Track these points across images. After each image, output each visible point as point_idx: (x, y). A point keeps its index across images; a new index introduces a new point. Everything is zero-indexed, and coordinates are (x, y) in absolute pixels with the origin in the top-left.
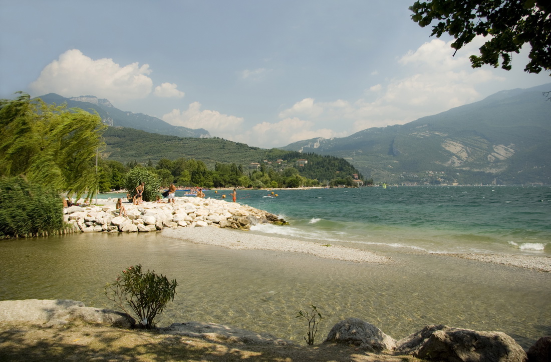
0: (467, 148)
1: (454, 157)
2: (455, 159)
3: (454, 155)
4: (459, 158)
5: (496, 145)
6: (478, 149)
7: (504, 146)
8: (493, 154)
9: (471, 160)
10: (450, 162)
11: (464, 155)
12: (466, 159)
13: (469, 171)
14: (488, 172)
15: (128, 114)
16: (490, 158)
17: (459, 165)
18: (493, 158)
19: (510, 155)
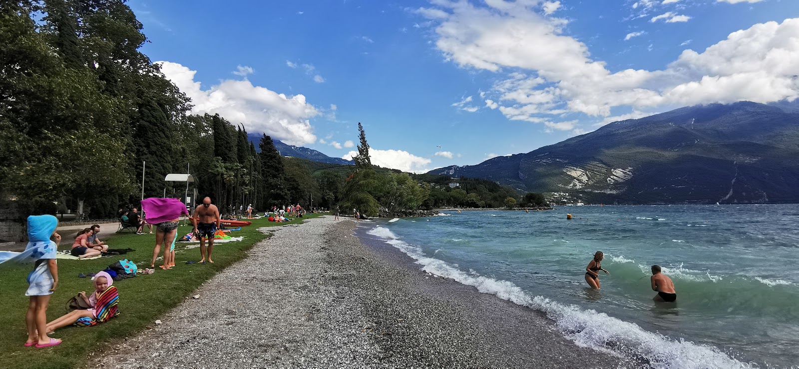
0: (587, 172)
1: (575, 180)
2: (577, 182)
3: (575, 178)
4: (580, 181)
5: (615, 169)
6: (597, 173)
7: (622, 170)
8: (612, 177)
9: (591, 183)
10: (572, 185)
11: (585, 179)
12: (587, 182)
13: (591, 192)
14: (609, 193)
15: (293, 148)
16: (610, 180)
17: (580, 187)
18: (613, 181)
19: (629, 178)
